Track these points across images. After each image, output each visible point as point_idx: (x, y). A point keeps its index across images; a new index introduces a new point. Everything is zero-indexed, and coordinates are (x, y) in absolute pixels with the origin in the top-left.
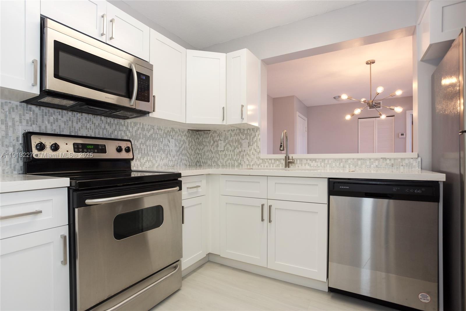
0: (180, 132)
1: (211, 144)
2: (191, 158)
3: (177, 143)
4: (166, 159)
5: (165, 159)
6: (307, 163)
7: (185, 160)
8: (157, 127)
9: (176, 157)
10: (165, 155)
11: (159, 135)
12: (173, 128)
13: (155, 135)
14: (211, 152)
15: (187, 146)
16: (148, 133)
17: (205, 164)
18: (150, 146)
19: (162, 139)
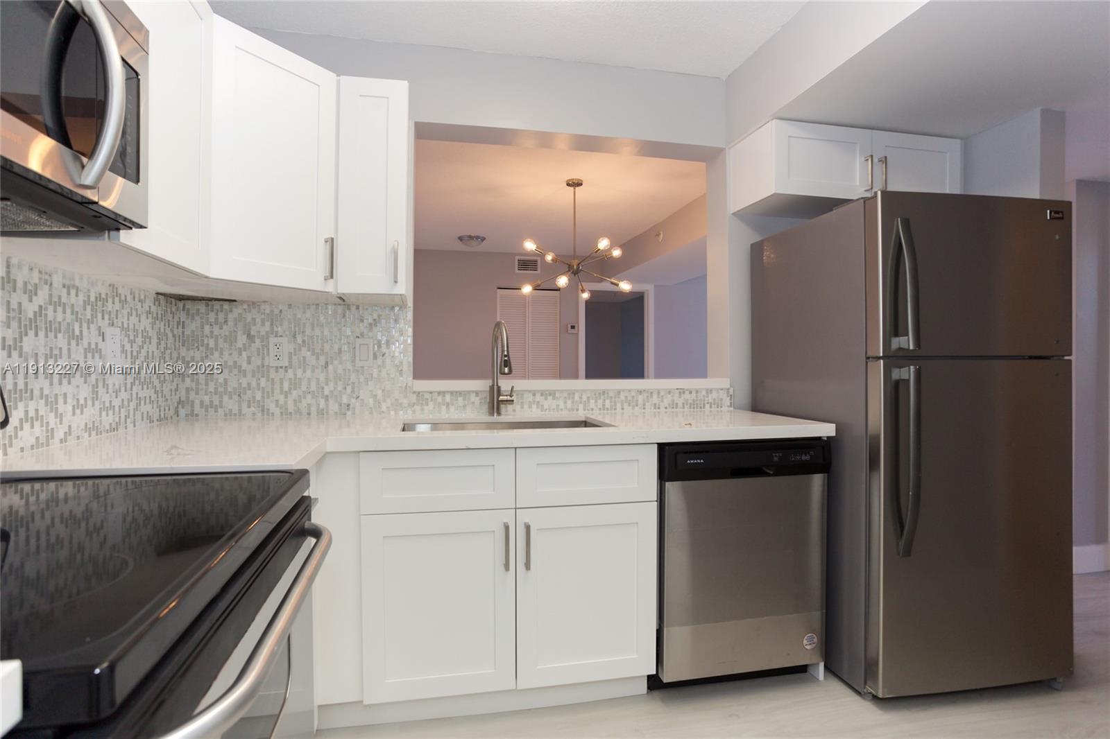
0: (134, 300)
1: (239, 345)
2: (164, 393)
3: (126, 339)
4: (93, 405)
5: (89, 403)
6: (534, 401)
7: (148, 401)
8: (64, 277)
9: (124, 395)
10: (91, 387)
11: (68, 311)
12: (114, 285)
13: (55, 311)
14: (240, 372)
15: (153, 352)
16: (31, 300)
17: (212, 411)
18: (37, 354)
19: (81, 327)
